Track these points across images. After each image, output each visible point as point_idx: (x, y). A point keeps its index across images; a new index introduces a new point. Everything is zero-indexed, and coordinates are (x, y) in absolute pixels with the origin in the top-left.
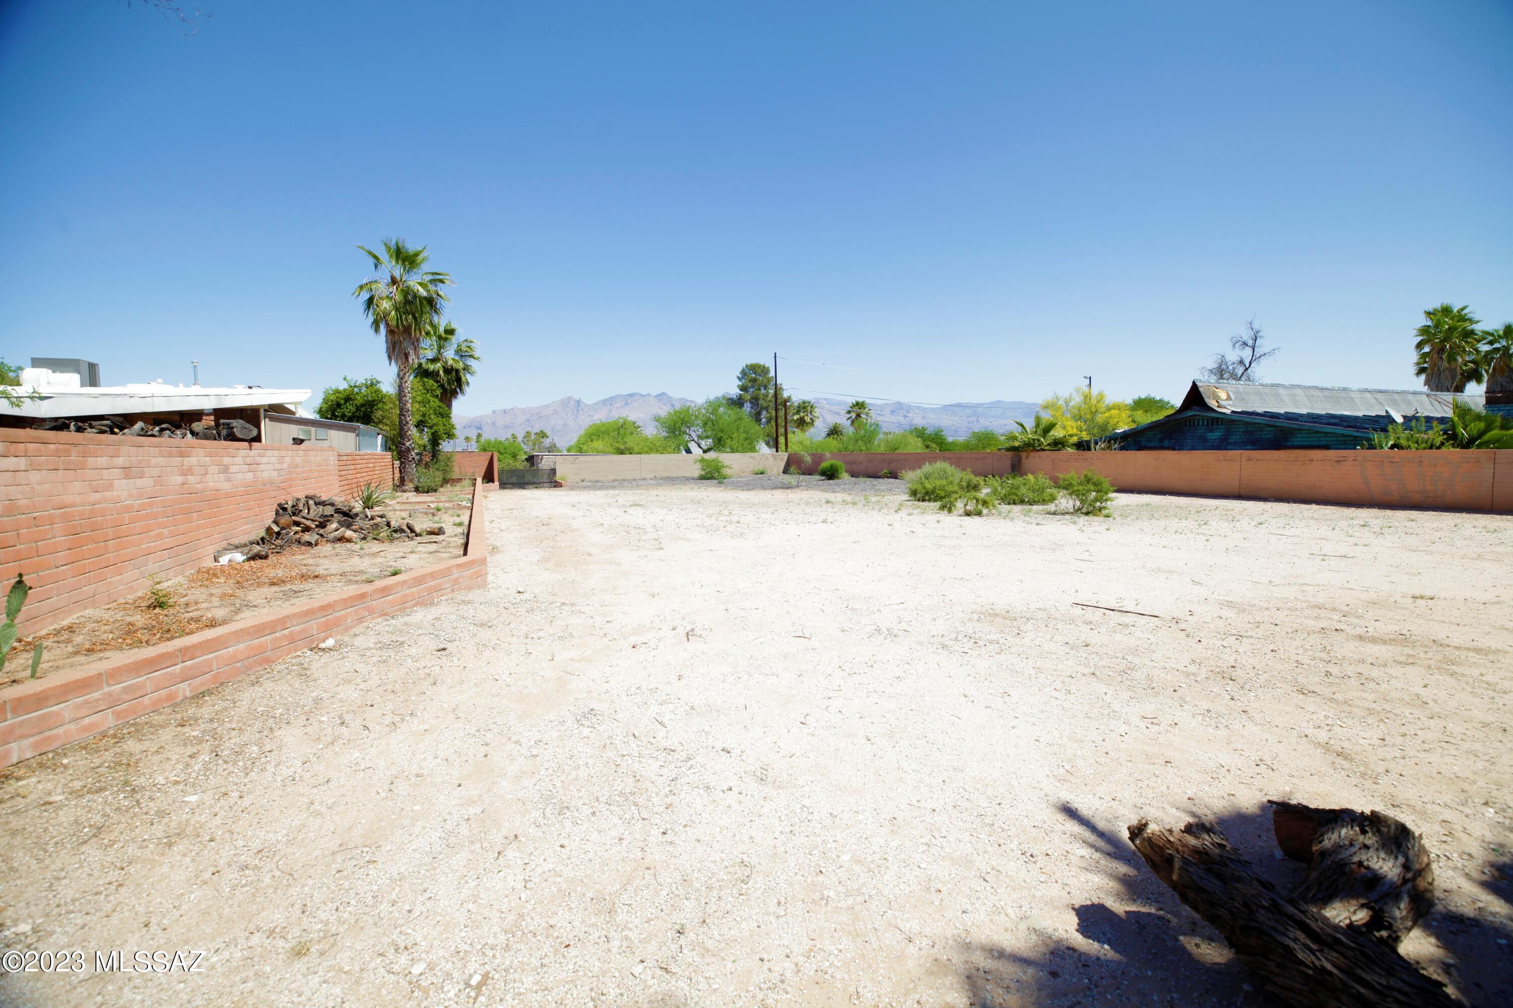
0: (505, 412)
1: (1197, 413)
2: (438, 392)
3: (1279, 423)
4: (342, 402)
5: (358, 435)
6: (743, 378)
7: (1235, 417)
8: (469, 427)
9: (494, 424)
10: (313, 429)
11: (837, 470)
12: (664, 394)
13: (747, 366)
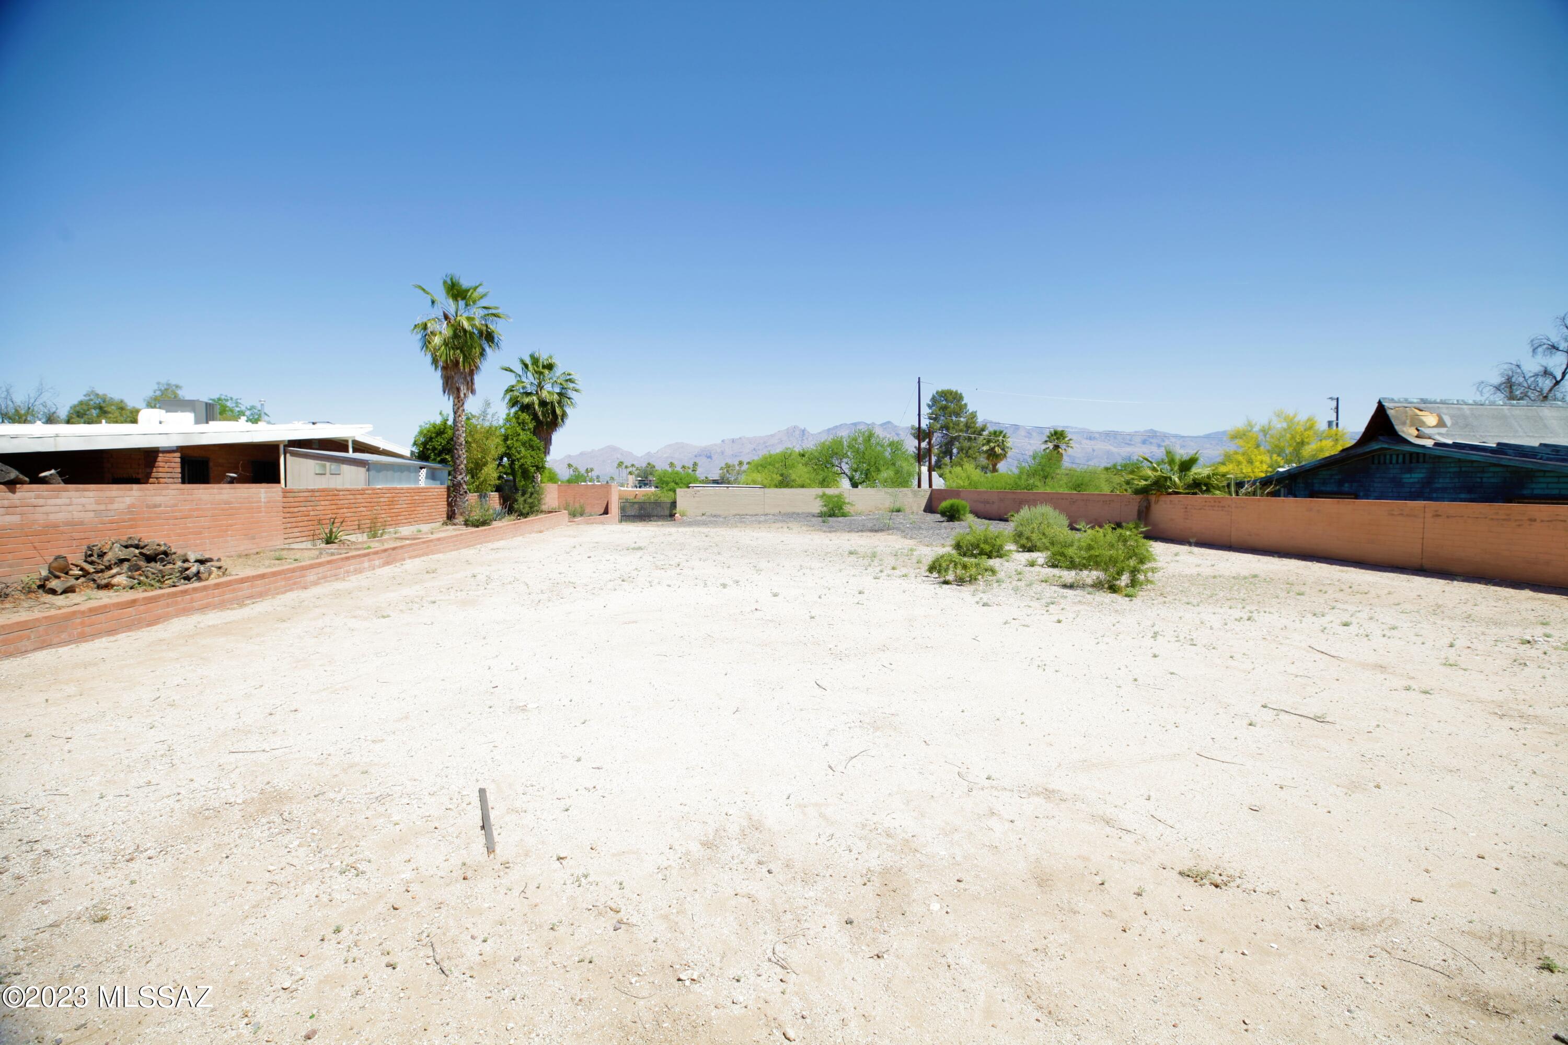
0: (733, 441)
1: (1386, 446)
2: (531, 426)
3: (1505, 459)
4: (434, 435)
5: (368, 470)
6: (933, 405)
7: (1440, 452)
8: (700, 456)
9: (723, 453)
10: (328, 464)
11: (958, 511)
12: (889, 422)
13: (937, 393)
